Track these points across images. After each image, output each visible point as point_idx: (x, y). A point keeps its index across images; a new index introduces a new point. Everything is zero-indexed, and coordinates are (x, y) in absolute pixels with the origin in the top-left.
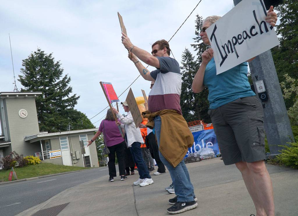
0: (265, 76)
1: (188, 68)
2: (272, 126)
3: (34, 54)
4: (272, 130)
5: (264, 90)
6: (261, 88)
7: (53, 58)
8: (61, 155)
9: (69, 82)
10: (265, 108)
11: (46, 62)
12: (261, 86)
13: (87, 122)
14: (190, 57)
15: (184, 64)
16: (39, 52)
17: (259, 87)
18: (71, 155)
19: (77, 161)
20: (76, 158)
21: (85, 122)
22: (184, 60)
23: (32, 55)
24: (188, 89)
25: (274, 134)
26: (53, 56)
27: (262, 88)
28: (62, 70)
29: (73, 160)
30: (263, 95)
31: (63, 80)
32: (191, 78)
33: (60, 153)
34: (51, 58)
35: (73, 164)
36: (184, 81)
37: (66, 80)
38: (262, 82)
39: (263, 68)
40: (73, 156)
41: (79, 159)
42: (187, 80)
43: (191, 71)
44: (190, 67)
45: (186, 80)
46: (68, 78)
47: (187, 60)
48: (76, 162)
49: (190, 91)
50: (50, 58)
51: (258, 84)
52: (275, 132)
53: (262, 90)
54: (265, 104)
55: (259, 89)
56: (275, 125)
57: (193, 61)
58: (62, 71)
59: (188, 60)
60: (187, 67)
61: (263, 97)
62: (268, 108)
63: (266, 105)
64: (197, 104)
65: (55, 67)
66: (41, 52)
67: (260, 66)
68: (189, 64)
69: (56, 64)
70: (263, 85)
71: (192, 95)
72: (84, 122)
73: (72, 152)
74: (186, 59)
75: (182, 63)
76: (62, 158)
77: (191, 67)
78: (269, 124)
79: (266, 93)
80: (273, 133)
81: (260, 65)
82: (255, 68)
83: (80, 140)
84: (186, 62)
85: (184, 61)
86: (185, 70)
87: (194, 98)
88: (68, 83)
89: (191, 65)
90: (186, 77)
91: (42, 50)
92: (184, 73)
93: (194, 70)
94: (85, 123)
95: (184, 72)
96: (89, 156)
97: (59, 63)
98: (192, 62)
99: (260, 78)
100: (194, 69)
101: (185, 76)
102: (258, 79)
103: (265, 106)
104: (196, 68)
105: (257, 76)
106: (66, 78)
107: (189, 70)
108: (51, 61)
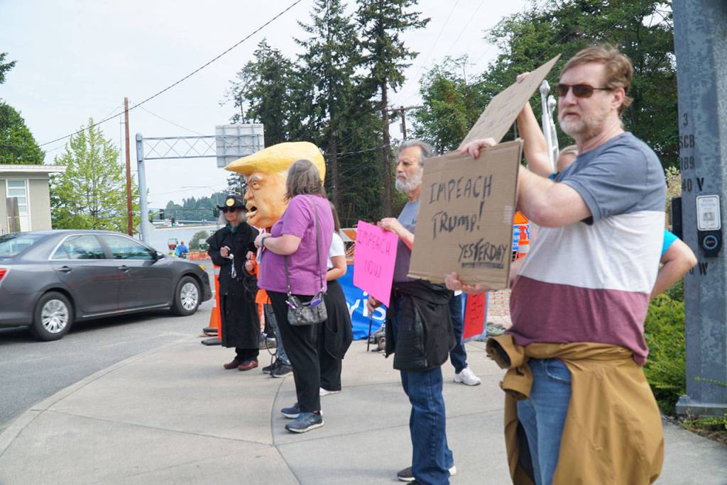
0: (724, 185)
1: (326, 33)
2: (713, 328)
4: (710, 337)
5: (715, 225)
6: (708, 217)
10: (705, 273)
12: (711, 211)
13: (24, 136)
14: (336, 4)
15: (317, 19)
17: (706, 214)
21: (16, 136)
22: (319, 7)
24: (316, 88)
25: (712, 350)
27: (712, 219)
30: (710, 239)
32: (329, 60)
36: (310, 65)
38: (715, 200)
39: (722, 159)
42: (318, 65)
43: (332, 41)
44: (332, 32)
45: (315, 64)
47: (326, 9)
49: (321, 94)
51: (703, 205)
52: (716, 346)
53: (710, 222)
54: (706, 264)
55: (705, 220)
56: (723, 326)
57: (342, 16)
59: (327, 11)
60: (323, 28)
61: (711, 245)
62: (715, 275)
63: (709, 267)
64: (334, 134)
67: (716, 154)
68: (330, 22)
70: (716, 210)
71: (324, 107)
72: (15, 134)
74: (325, 6)
75: (312, 15)
77: (334, 32)
78: (705, 319)
79: (719, 233)
80: (710, 347)
81: (717, 149)
82: (701, 154)
83: (8, 196)
84: (321, 16)
85: (319, 11)
86: (318, 35)
87: (328, 114)
89: (334, 26)
90: (316, 56)
92: (314, 43)
93: (341, 41)
94: (15, 138)
95: (314, 41)
98: (338, 17)
99: (709, 186)
100: (340, 38)
101: (314, 51)
102: (703, 188)
103: (707, 270)
104: (346, 36)
105: (703, 179)
107: (328, 38)
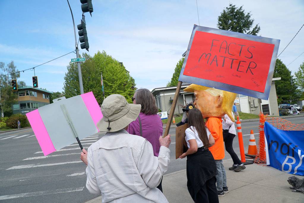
3: (226, 9)
7: (243, 10)
8: (239, 102)
9: (258, 31)
11: (237, 16)
16: (231, 7)
18: (249, 103)
19: (255, 108)
20: (254, 105)
23: (224, 11)
26: (243, 9)
28: (253, 20)
29: (251, 107)
31: (253, 31)
33: (239, 101)
34: (242, 11)
35: (250, 111)
37: (257, 30)
40: (251, 104)
41: (257, 107)
46: (258, 28)
48: (253, 109)
50: (240, 11)
58: (252, 22)
65: (246, 18)
66: (233, 6)
69: (247, 16)
73: (250, 101)
76: (240, 105)
88: (258, 33)
91: (233, 5)
96: (268, 105)
97: (249, 14)
106: (256, 28)
108: (242, 13)
